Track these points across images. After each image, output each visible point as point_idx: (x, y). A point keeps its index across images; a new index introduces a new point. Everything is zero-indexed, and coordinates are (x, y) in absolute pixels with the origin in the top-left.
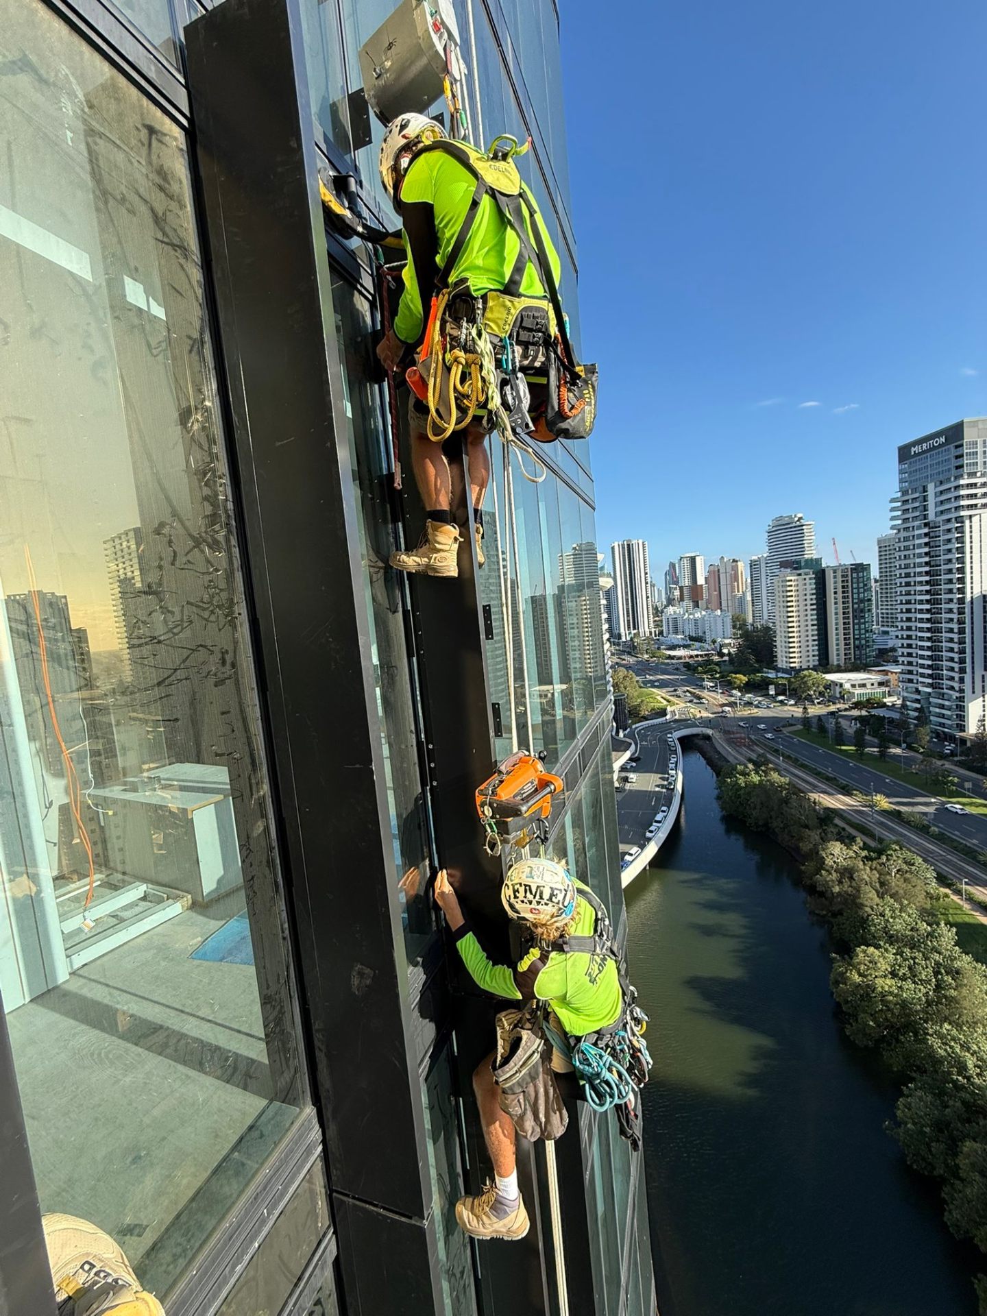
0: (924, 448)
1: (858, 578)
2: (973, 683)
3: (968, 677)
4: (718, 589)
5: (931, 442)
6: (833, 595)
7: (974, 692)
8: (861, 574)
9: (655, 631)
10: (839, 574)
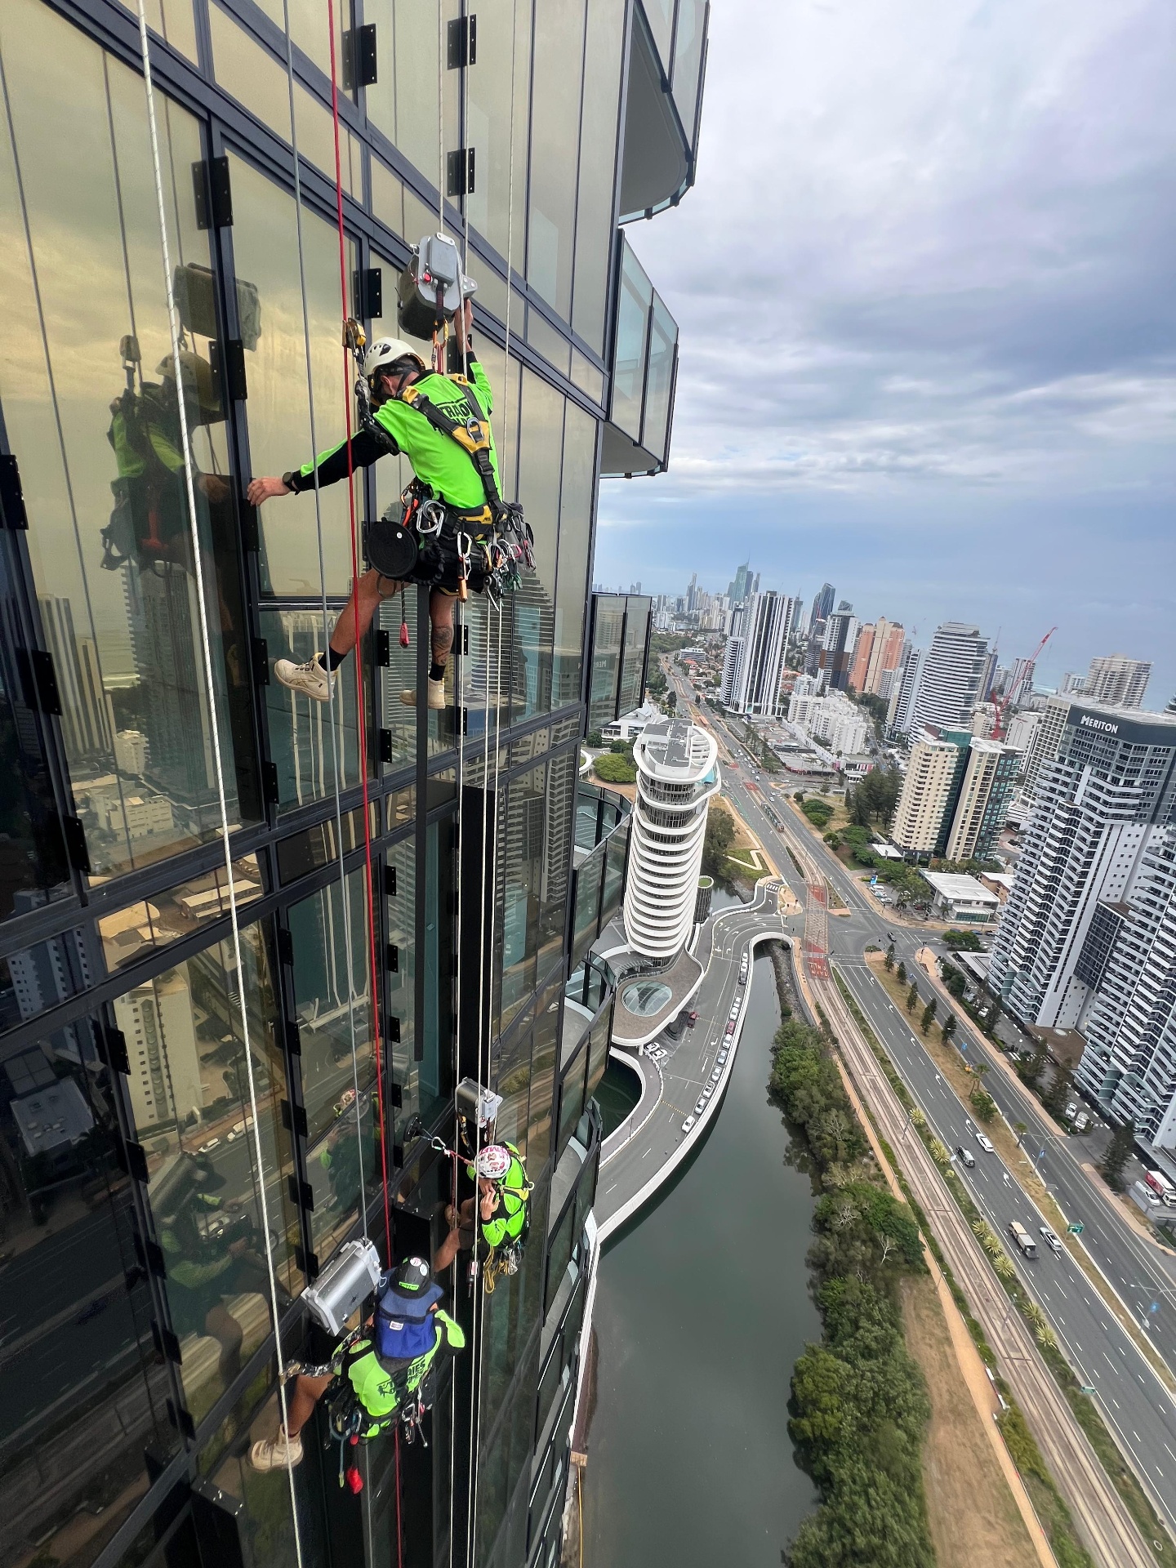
0: (1095, 725)
1: (1005, 765)
2: (1059, 982)
3: (1055, 975)
4: (867, 656)
5: (1104, 723)
6: (972, 780)
7: (1056, 991)
8: (1009, 762)
9: (779, 709)
10: (985, 758)
